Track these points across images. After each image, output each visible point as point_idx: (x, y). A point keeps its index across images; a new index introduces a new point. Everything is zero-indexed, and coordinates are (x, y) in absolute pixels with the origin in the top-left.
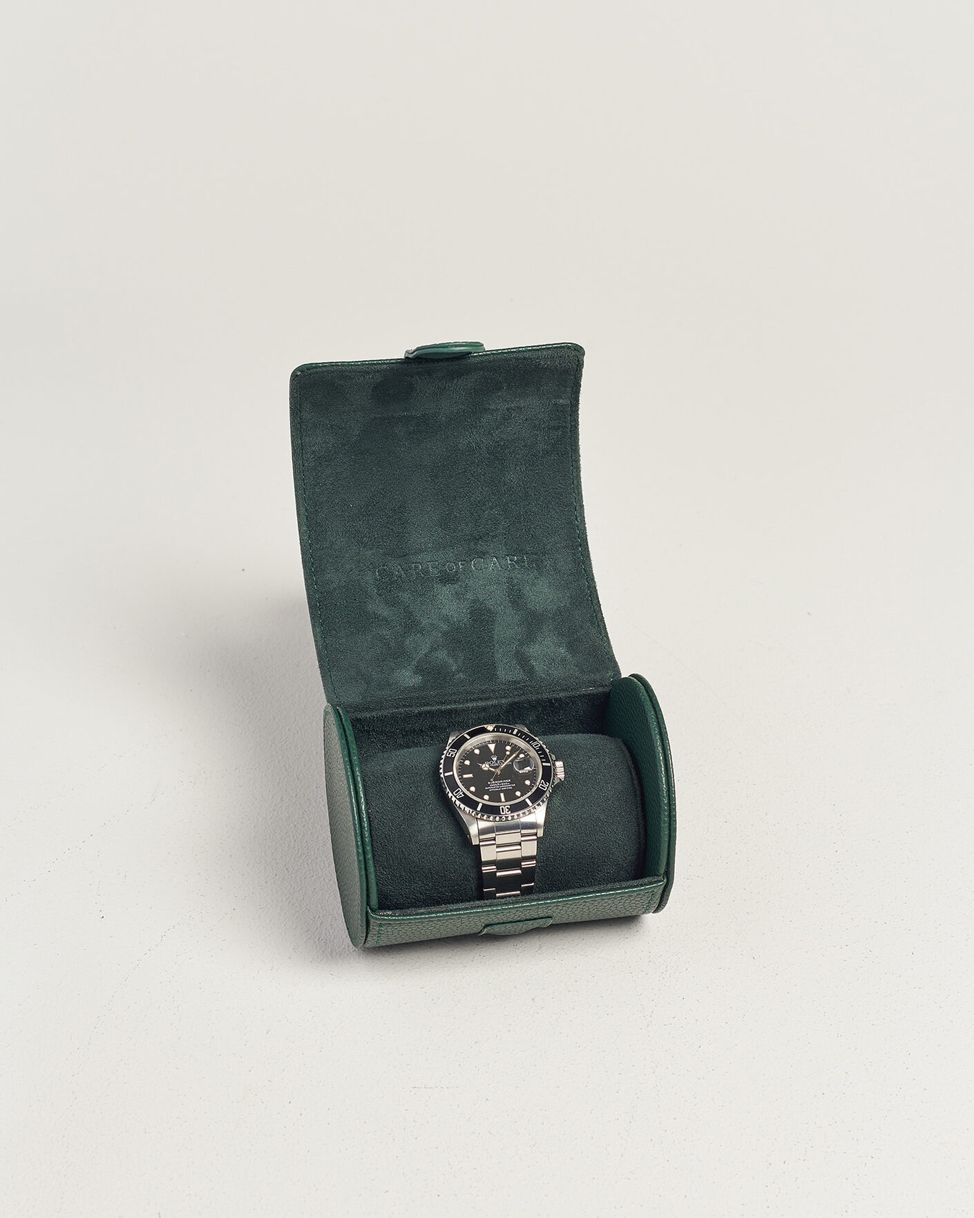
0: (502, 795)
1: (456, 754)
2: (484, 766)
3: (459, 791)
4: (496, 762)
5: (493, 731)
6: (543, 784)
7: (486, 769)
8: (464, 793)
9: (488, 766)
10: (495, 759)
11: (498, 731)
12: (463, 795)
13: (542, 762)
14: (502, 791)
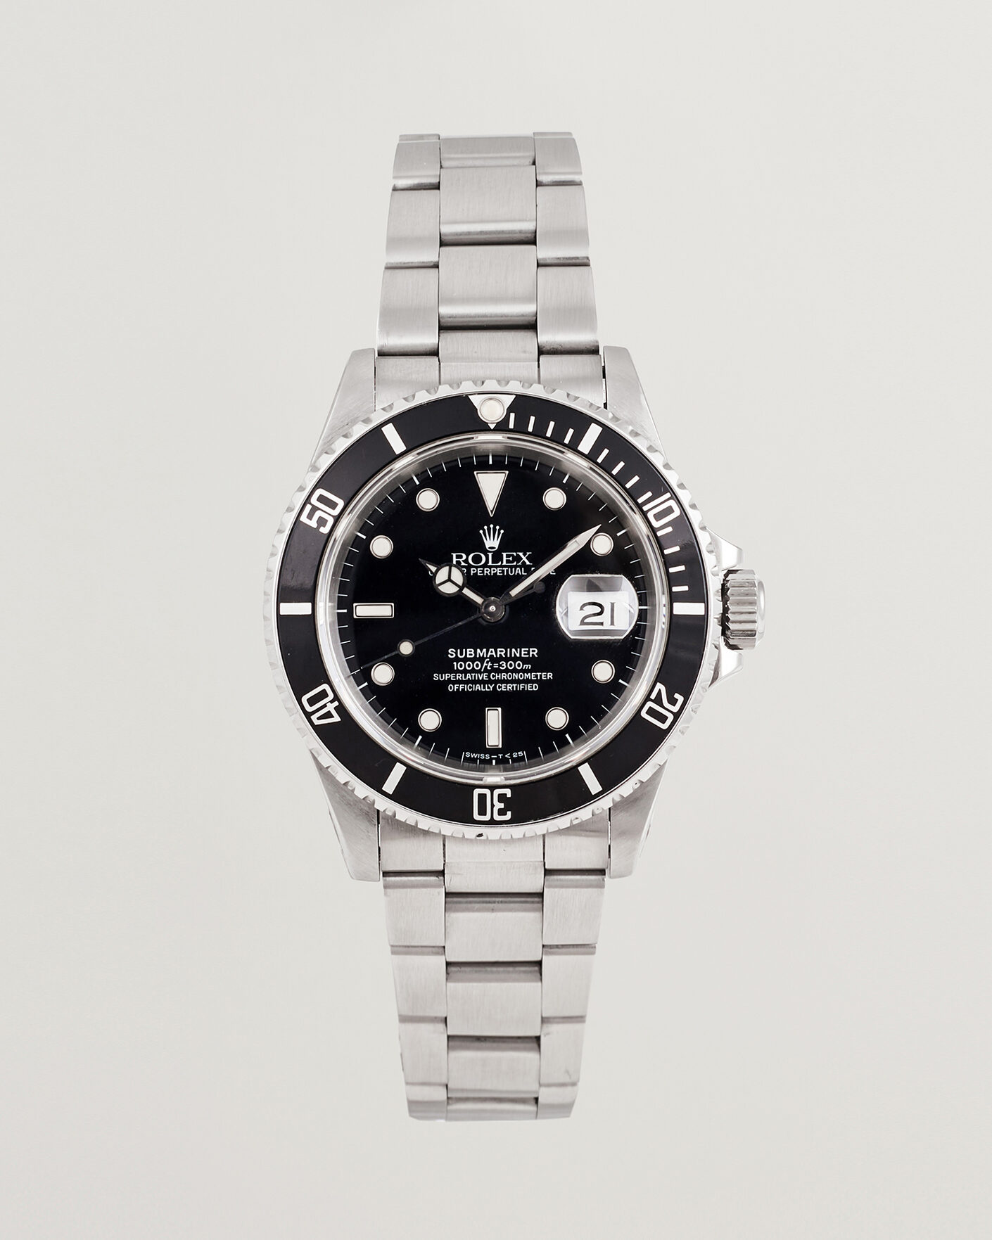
0: (494, 719)
1: (337, 519)
2: (442, 575)
3: (323, 694)
4: (497, 556)
5: (502, 427)
6: (658, 700)
7: (449, 589)
8: (341, 709)
9: (458, 576)
10: (492, 542)
11: (521, 428)
12: (337, 718)
13: (673, 598)
14: (495, 699)
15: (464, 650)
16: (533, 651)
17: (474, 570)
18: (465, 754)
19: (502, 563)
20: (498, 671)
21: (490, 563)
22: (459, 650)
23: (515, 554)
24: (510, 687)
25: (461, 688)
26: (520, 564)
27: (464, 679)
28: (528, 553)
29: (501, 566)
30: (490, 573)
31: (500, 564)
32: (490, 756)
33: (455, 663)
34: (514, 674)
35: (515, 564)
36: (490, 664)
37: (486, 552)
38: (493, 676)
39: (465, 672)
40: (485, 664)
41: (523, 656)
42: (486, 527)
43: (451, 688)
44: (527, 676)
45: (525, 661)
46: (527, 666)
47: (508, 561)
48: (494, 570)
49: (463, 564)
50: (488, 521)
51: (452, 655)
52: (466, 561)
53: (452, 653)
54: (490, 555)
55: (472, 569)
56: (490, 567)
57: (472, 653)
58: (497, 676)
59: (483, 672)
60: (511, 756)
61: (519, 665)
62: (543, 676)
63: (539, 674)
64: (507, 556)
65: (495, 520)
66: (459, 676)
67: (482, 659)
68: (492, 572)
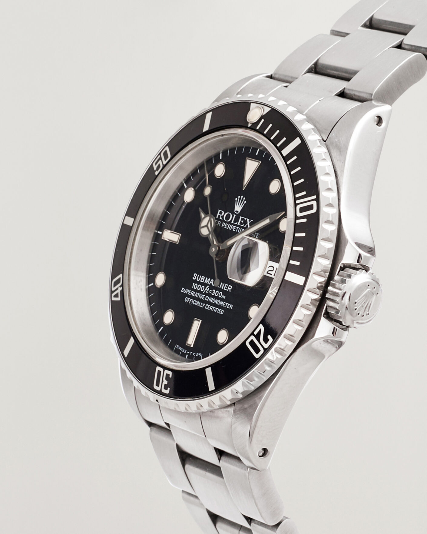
2: (205, 221)
4: (237, 218)
6: (258, 337)
7: (204, 232)
10: (238, 208)
11: (262, 130)
13: (289, 268)
15: (201, 276)
16: (230, 287)
17: (224, 224)
18: (176, 346)
19: (238, 223)
20: (210, 295)
21: (232, 222)
22: (198, 275)
23: (245, 219)
24: (211, 308)
25: (190, 301)
26: (245, 226)
27: (194, 296)
28: (251, 220)
29: (237, 225)
30: (230, 228)
31: (236, 223)
32: (187, 352)
33: (194, 284)
34: (216, 300)
35: (243, 225)
36: (208, 290)
37: (233, 213)
38: (207, 298)
39: (196, 291)
40: (206, 289)
41: (224, 289)
42: (239, 197)
43: (187, 300)
44: (222, 303)
45: (225, 292)
46: (224, 296)
47: (241, 223)
48: (232, 227)
49: (221, 218)
50: (241, 193)
51: (194, 278)
52: (223, 217)
53: (195, 276)
54: (235, 215)
55: (223, 223)
56: (232, 224)
57: (203, 279)
58: (208, 299)
59: (204, 294)
60: (195, 354)
61: (220, 295)
62: (228, 306)
63: (227, 303)
64: (242, 219)
65: (244, 193)
66: (193, 293)
67: (206, 285)
68: (231, 228)
